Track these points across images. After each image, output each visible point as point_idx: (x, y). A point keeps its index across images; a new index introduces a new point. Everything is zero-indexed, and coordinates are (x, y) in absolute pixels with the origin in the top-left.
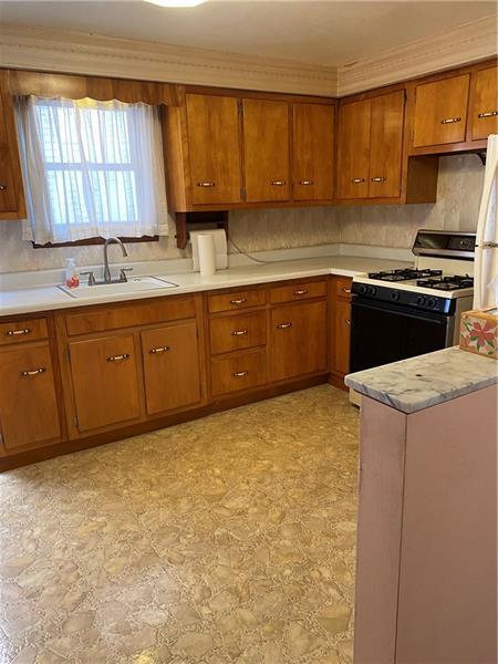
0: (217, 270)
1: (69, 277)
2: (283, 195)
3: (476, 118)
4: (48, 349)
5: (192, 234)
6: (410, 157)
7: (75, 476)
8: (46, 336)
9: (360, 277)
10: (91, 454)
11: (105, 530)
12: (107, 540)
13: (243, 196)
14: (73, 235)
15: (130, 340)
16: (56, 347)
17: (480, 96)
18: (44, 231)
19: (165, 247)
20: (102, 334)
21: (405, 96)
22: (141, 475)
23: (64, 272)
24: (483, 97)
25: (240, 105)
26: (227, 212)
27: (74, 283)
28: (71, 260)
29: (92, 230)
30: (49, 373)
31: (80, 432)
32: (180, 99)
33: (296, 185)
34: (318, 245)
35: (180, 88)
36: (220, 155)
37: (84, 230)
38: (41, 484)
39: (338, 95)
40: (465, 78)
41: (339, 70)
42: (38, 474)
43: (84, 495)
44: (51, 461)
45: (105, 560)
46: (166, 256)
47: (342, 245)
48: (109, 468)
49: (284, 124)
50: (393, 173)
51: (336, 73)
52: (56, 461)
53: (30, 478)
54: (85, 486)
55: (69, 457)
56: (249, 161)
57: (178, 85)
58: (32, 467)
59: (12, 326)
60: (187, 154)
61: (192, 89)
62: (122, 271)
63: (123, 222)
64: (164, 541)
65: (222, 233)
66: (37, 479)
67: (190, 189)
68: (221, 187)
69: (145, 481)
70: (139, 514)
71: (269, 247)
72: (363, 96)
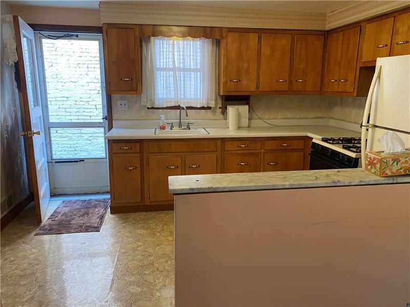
0: (239, 128)
1: (161, 124)
2: (284, 87)
3: (395, 45)
4: (139, 158)
5: (228, 107)
6: (361, 68)
7: (141, 222)
8: (139, 151)
9: (317, 139)
10: (154, 214)
11: (139, 248)
12: (137, 252)
13: (258, 88)
14: (164, 104)
15: (179, 159)
16: (143, 157)
17: (398, 31)
18: (151, 101)
19: (214, 113)
20: (164, 154)
21: (361, 30)
22: (170, 228)
23: (159, 122)
24: (400, 32)
25: (260, 38)
26: (250, 96)
27: (163, 128)
28: (163, 116)
29: (175, 102)
30: (139, 169)
31: (150, 202)
32: (224, 35)
33: (293, 82)
34: (313, 118)
35: (224, 29)
36: (245, 65)
37: (171, 102)
38: (124, 223)
39: (327, 29)
40: (391, 20)
41: (328, 15)
42: (126, 218)
43: (139, 231)
44: (136, 213)
45: (131, 261)
46: (215, 118)
47: (331, 120)
48: (158, 222)
49: (288, 47)
50: (351, 77)
51: (326, 16)
52: (138, 214)
53: (122, 219)
54: (143, 228)
55: (144, 213)
56: (263, 68)
57: (224, 28)
58: (126, 214)
59: (124, 144)
60: (226, 64)
61: (231, 30)
62: (188, 124)
63: (192, 99)
64: (161, 260)
65: (247, 107)
66: (125, 220)
67: (226, 83)
68: (244, 82)
69: (170, 232)
70: (157, 245)
71: (279, 117)
72: (340, 29)
